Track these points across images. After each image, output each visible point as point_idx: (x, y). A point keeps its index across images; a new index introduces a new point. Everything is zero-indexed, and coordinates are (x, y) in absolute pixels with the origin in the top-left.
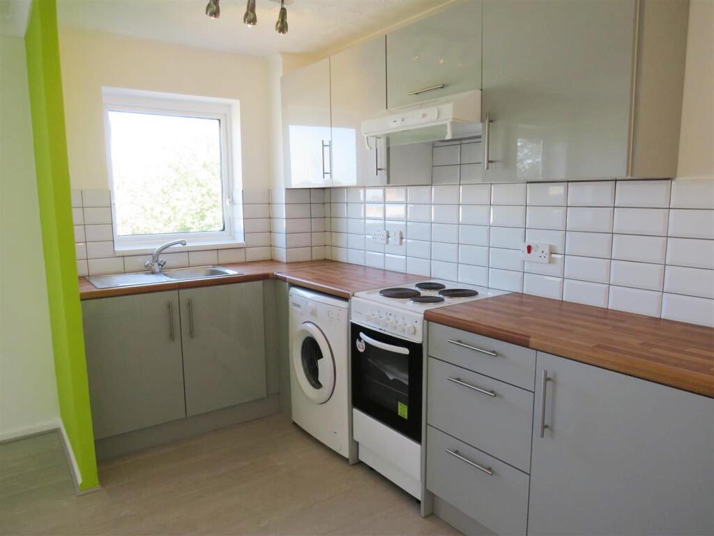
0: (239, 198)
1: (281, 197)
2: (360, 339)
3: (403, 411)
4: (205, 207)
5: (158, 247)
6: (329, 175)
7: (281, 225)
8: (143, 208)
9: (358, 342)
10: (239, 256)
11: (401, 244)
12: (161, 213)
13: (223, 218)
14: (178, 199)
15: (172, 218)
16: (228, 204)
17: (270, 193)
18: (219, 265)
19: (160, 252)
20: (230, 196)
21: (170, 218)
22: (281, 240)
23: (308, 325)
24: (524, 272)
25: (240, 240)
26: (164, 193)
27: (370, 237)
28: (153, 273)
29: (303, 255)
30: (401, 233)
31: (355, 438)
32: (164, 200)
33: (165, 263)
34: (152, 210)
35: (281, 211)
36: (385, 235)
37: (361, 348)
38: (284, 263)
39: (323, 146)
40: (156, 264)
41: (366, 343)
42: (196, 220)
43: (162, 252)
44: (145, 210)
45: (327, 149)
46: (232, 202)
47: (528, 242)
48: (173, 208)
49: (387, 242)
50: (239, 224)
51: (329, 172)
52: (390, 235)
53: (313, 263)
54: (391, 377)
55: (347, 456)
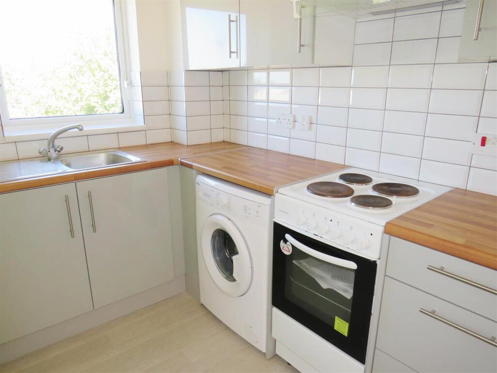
0: (137, 79)
1: (181, 79)
2: (286, 241)
3: (342, 326)
4: (108, 89)
5: (54, 131)
6: (235, 54)
7: (181, 108)
8: (53, 90)
9: (282, 243)
10: (140, 140)
11: (310, 129)
12: (69, 94)
13: (122, 100)
14: (83, 83)
15: (79, 99)
16: (126, 85)
17: (169, 75)
18: (120, 148)
19: (55, 136)
20: (128, 78)
21: (77, 98)
22: (181, 123)
23: (219, 217)
24: (470, 167)
25: (140, 123)
26: (71, 77)
27: (275, 121)
28: (49, 160)
29: (204, 138)
30: (311, 118)
31: (274, 335)
32: (71, 83)
33: (62, 148)
34: (61, 92)
35: (181, 93)
36: (292, 119)
37: (286, 249)
38: (186, 146)
39: (230, 21)
40: (52, 151)
41: (293, 246)
42: (100, 101)
43: (59, 136)
44: (55, 92)
45: (233, 25)
46: (131, 84)
47: (482, 133)
48: (80, 91)
49: (294, 127)
50: (138, 106)
51: (235, 51)
52: (297, 119)
53: (213, 146)
54: (324, 286)
55: (264, 351)
